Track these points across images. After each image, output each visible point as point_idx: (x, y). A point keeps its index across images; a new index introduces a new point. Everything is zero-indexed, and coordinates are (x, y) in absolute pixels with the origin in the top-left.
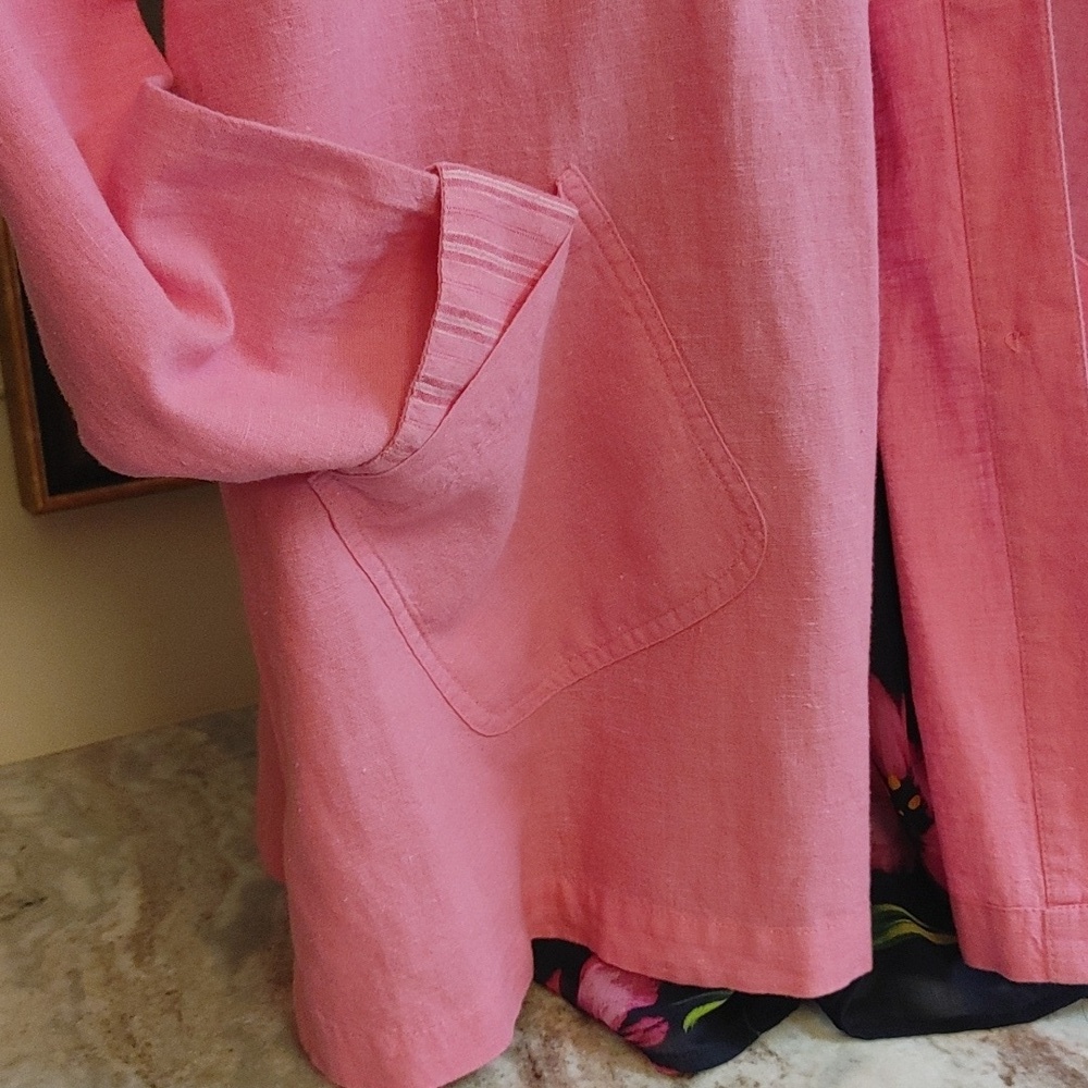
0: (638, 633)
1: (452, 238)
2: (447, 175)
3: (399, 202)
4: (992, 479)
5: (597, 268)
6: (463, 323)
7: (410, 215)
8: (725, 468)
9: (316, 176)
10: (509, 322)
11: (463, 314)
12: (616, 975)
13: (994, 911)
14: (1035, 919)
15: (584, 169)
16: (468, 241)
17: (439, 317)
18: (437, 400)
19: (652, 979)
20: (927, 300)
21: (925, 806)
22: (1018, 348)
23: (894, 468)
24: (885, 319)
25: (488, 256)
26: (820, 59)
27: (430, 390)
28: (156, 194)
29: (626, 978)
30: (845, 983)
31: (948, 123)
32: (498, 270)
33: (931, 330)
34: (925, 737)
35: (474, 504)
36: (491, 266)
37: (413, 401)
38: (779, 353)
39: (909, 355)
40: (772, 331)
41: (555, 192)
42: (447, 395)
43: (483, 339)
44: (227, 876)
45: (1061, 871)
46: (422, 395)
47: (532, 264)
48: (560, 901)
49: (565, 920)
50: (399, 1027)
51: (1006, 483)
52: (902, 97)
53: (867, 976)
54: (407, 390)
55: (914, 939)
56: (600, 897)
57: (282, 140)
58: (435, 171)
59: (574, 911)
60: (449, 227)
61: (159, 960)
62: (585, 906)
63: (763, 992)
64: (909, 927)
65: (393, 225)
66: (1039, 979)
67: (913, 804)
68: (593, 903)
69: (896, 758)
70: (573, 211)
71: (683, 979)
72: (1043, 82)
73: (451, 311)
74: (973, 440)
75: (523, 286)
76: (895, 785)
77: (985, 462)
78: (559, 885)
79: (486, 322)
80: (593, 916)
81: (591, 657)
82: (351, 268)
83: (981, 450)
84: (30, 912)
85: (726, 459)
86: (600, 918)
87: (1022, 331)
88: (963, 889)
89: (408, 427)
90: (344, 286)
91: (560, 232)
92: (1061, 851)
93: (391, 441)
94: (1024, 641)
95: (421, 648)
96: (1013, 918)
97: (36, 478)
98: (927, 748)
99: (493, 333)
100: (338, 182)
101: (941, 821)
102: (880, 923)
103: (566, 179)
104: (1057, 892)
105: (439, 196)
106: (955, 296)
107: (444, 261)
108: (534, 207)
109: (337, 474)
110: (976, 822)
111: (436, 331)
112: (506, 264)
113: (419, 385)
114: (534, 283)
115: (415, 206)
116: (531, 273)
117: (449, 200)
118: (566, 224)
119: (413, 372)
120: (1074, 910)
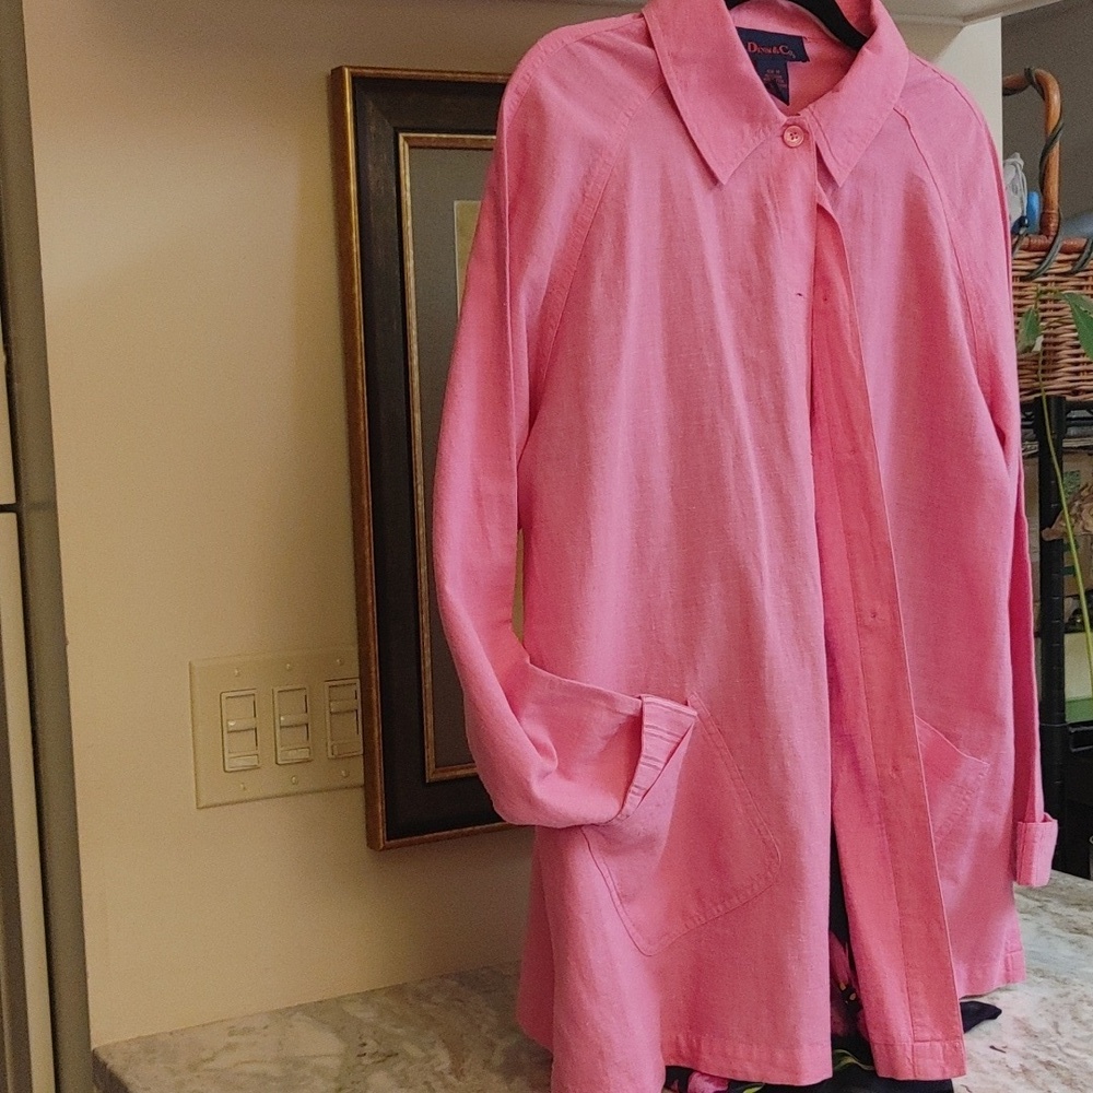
0: (720, 907)
1: (647, 726)
2: (646, 700)
3: (626, 711)
4: (885, 837)
5: (703, 736)
6: (650, 762)
7: (630, 716)
8: (761, 828)
9: (593, 701)
10: (668, 761)
11: (651, 758)
12: (707, 1078)
13: (889, 1046)
14: (909, 1049)
15: (699, 693)
16: (653, 727)
17: (642, 759)
18: (638, 794)
19: (725, 1079)
20: (854, 752)
21: (858, 999)
22: (895, 776)
23: (840, 831)
24: (834, 762)
25: (661, 733)
26: (803, 649)
27: (636, 790)
28: (531, 708)
29: (712, 1078)
30: (819, 1080)
31: (861, 676)
32: (664, 739)
33: (855, 765)
34: (857, 962)
35: (648, 842)
36: (661, 737)
37: (630, 795)
38: (785, 777)
39: (845, 778)
40: (783, 768)
41: (686, 704)
42: (643, 792)
43: (658, 769)
44: (492, 1045)
45: (921, 1026)
46: (634, 793)
47: (678, 736)
48: (677, 1045)
49: (679, 1055)
50: (609, 1089)
51: (891, 838)
52: (840, 662)
53: (830, 1079)
54: (627, 790)
55: (851, 1065)
56: (699, 1041)
57: (582, 688)
58: (640, 698)
59: (685, 1051)
60: (646, 722)
61: (469, 1079)
62: (690, 1046)
63: (779, 1083)
64: (851, 1060)
65: (622, 719)
66: (911, 1078)
67: (853, 997)
68: (695, 1045)
69: (844, 974)
70: (695, 713)
71: (740, 1077)
72: (902, 660)
73: (646, 757)
74: (876, 819)
75: (673, 745)
76: (843, 987)
77: (882, 829)
78: (677, 1038)
79: (658, 761)
80: (695, 1051)
81: (696, 919)
82: (605, 738)
83: (880, 823)
84: (392, 1060)
85: (762, 824)
86: (699, 1051)
87: (896, 769)
88: (876, 1037)
89: (627, 806)
90: (601, 746)
91: (690, 722)
92: (920, 1016)
93: (620, 812)
94: (901, 914)
95: (620, 909)
96: (898, 1048)
97: (381, 831)
98: (858, 968)
99: (661, 766)
100: (603, 704)
101: (865, 1004)
102: (836, 1059)
103: (692, 699)
104: (919, 1035)
105: (642, 709)
106: (866, 750)
107: (644, 736)
108: (680, 712)
109: (593, 825)
110: (880, 1002)
111: (640, 765)
112: (666, 736)
113: (632, 788)
114: (678, 744)
115: (631, 713)
116: (677, 740)
117: (646, 710)
118: (693, 719)
119: (630, 782)
120: (928, 1044)
